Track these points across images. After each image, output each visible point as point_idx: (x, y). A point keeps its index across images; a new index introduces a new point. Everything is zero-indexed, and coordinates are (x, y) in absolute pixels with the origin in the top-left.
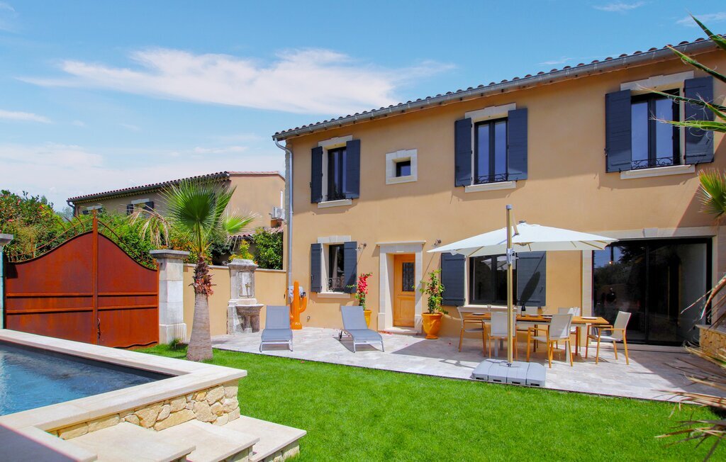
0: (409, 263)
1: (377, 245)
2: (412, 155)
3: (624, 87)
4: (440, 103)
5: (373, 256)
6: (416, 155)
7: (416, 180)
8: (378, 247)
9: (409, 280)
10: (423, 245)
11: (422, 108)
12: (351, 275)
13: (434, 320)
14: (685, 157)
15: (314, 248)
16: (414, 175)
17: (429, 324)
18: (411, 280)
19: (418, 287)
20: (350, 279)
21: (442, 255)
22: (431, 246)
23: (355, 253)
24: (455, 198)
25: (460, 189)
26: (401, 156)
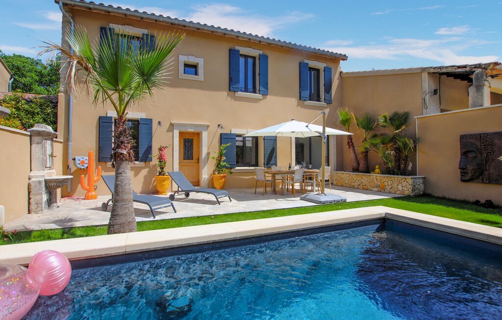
0: (188, 139)
1: (171, 123)
2: (200, 62)
3: (306, 61)
4: (225, 34)
5: (167, 132)
6: (203, 63)
7: (203, 80)
8: (172, 125)
9: (188, 152)
10: (208, 126)
11: (212, 32)
12: (147, 146)
13: (223, 178)
14: (325, 100)
15: (103, 121)
16: (201, 77)
17: (221, 181)
18: (190, 152)
19: (205, 156)
20: (146, 150)
21: (221, 134)
22: (213, 128)
23: (151, 129)
24: (229, 98)
25: (232, 93)
26: (192, 60)
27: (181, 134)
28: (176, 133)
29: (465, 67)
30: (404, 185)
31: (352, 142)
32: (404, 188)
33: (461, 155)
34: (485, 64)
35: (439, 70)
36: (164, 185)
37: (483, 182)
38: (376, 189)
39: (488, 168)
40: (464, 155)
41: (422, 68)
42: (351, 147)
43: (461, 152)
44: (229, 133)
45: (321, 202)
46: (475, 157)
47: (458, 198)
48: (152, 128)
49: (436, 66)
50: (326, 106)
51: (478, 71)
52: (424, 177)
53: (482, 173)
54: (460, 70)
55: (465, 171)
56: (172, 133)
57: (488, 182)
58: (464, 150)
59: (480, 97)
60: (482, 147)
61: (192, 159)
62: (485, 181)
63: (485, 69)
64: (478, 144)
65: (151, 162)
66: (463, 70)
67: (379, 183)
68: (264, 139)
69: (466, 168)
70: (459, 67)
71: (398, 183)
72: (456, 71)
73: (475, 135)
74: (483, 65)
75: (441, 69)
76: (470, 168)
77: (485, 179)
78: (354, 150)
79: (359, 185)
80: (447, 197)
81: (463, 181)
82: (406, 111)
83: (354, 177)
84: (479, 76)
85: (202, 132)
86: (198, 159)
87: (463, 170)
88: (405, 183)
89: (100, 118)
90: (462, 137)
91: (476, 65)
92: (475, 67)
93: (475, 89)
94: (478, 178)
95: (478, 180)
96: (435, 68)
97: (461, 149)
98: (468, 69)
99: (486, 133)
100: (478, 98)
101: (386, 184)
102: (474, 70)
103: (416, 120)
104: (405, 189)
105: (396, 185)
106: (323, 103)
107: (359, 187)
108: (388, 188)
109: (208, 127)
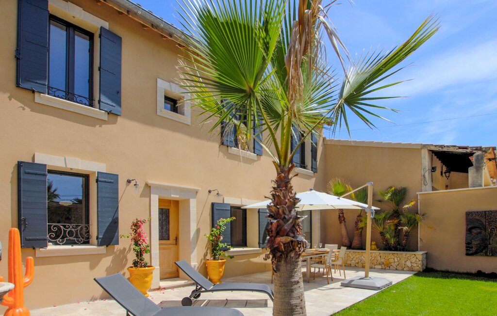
0: (162, 209)
1: (147, 184)
5: (141, 196)
7: (190, 123)
8: (148, 187)
9: (163, 228)
12: (110, 219)
13: (223, 265)
14: (312, 168)
15: (27, 171)
16: (186, 118)
17: (221, 270)
18: (165, 228)
19: (194, 235)
20: (109, 226)
21: (213, 204)
22: (203, 194)
23: (116, 191)
24: (221, 154)
25: (224, 148)
26: (175, 91)
27: (161, 201)
28: (155, 199)
29: (466, 148)
30: (413, 261)
31: (343, 216)
32: (413, 264)
33: (467, 230)
34: (486, 148)
35: (440, 148)
36: (147, 282)
37: (486, 255)
38: (380, 267)
39: (491, 242)
40: (469, 230)
41: (422, 144)
42: (343, 222)
43: (467, 228)
44: (222, 202)
45: (379, 288)
46: (480, 233)
47: (461, 271)
48: (117, 189)
49: (438, 144)
50: (313, 175)
51: (479, 153)
52: (426, 252)
53: (486, 247)
54: (461, 151)
55: (470, 246)
56: (148, 199)
57: (491, 255)
58: (469, 227)
59: (479, 177)
60: (487, 223)
61: (169, 239)
62: (488, 254)
63: (485, 152)
64: (483, 220)
65: (116, 247)
66: (464, 151)
67: (383, 260)
68: (259, 212)
69: (471, 243)
70: (460, 148)
71: (406, 259)
72: (457, 151)
73: (480, 212)
74: (483, 148)
75: (442, 148)
76: (475, 243)
77: (488, 251)
78: (345, 225)
79: (358, 263)
80: (450, 270)
81: (467, 254)
82: (404, 186)
83: (350, 254)
84: (480, 158)
85: (189, 200)
86: (177, 239)
87: (468, 245)
88: (415, 259)
89: (20, 165)
90: (468, 214)
91: (477, 147)
92: (476, 150)
93: (475, 170)
94: (481, 251)
95: (482, 253)
96: (436, 146)
97: (467, 225)
98: (469, 151)
99: (490, 211)
100: (478, 178)
101: (391, 260)
102: (474, 151)
103: (418, 196)
104: (415, 265)
105: (403, 262)
106: (309, 171)
107: (357, 265)
108: (394, 265)
109: (197, 192)
